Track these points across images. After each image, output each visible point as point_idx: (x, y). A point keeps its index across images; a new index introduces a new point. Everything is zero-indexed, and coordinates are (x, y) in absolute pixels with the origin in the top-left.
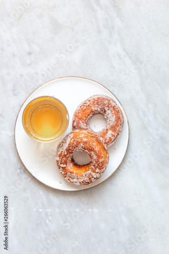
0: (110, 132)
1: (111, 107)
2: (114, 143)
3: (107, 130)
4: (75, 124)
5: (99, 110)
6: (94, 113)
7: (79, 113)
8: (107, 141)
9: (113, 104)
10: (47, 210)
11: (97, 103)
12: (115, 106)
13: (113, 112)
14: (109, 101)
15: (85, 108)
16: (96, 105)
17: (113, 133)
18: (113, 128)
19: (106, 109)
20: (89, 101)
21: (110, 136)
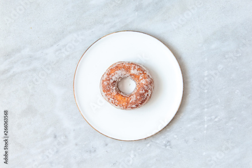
0: (132, 72)
1: (108, 77)
2: (141, 66)
3: (131, 75)
4: (134, 106)
5: (114, 88)
6: (119, 91)
7: (122, 105)
8: (141, 72)
9: (106, 76)
10: (206, 120)
11: (109, 91)
12: (107, 74)
13: (113, 74)
14: (103, 81)
15: (116, 101)
16: (111, 91)
17: (132, 68)
18: (128, 69)
19: (112, 81)
20: (109, 99)
21: (136, 71)
